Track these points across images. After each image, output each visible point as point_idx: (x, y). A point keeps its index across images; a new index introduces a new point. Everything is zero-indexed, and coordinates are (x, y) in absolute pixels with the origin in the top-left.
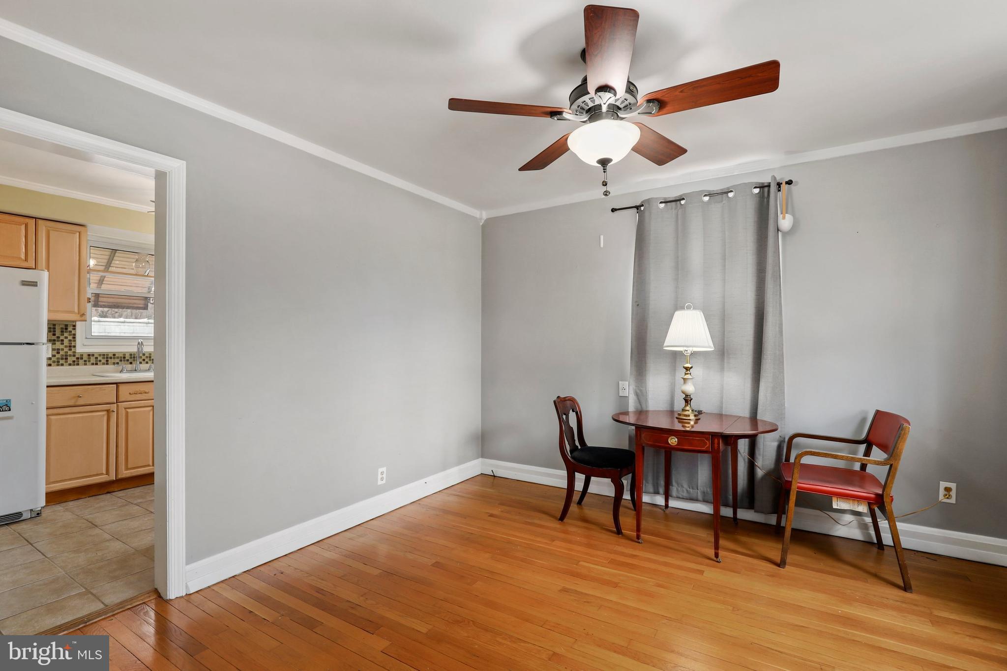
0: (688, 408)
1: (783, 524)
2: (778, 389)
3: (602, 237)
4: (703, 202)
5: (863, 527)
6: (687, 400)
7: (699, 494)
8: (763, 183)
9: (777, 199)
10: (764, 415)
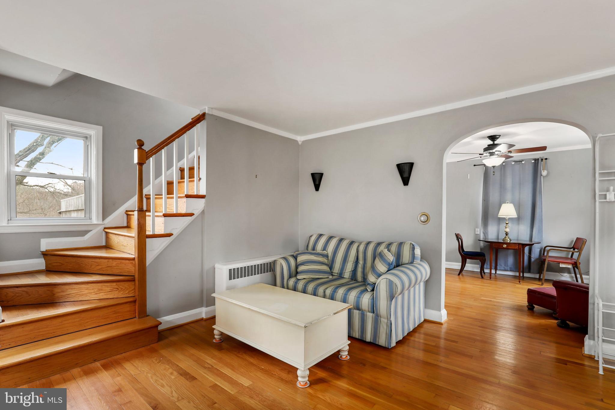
0: (507, 237)
1: (541, 277)
2: (540, 231)
3: (469, 175)
4: (512, 164)
5: (572, 277)
6: (507, 234)
7: (509, 268)
8: (536, 159)
9: (541, 165)
10: (535, 240)
